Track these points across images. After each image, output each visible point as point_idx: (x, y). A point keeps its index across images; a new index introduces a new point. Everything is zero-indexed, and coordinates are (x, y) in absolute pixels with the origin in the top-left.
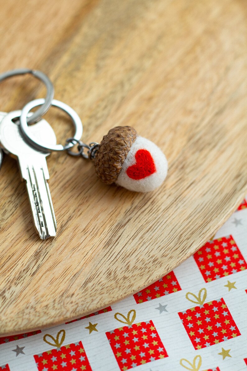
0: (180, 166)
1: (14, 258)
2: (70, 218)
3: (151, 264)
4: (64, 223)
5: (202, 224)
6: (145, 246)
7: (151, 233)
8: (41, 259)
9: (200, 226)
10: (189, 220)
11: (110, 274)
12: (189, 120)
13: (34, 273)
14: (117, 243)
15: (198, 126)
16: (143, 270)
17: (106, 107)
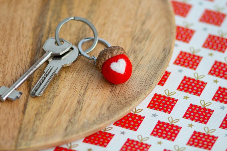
0: (133, 52)
1: (68, 106)
2: (88, 84)
3: (136, 95)
4: (86, 87)
5: (154, 74)
6: (130, 88)
7: (131, 82)
8: (81, 104)
9: (154, 75)
10: (147, 73)
11: (118, 103)
12: (129, 30)
13: (81, 110)
14: (116, 90)
15: (135, 32)
16: (134, 97)
17: (83, 33)
